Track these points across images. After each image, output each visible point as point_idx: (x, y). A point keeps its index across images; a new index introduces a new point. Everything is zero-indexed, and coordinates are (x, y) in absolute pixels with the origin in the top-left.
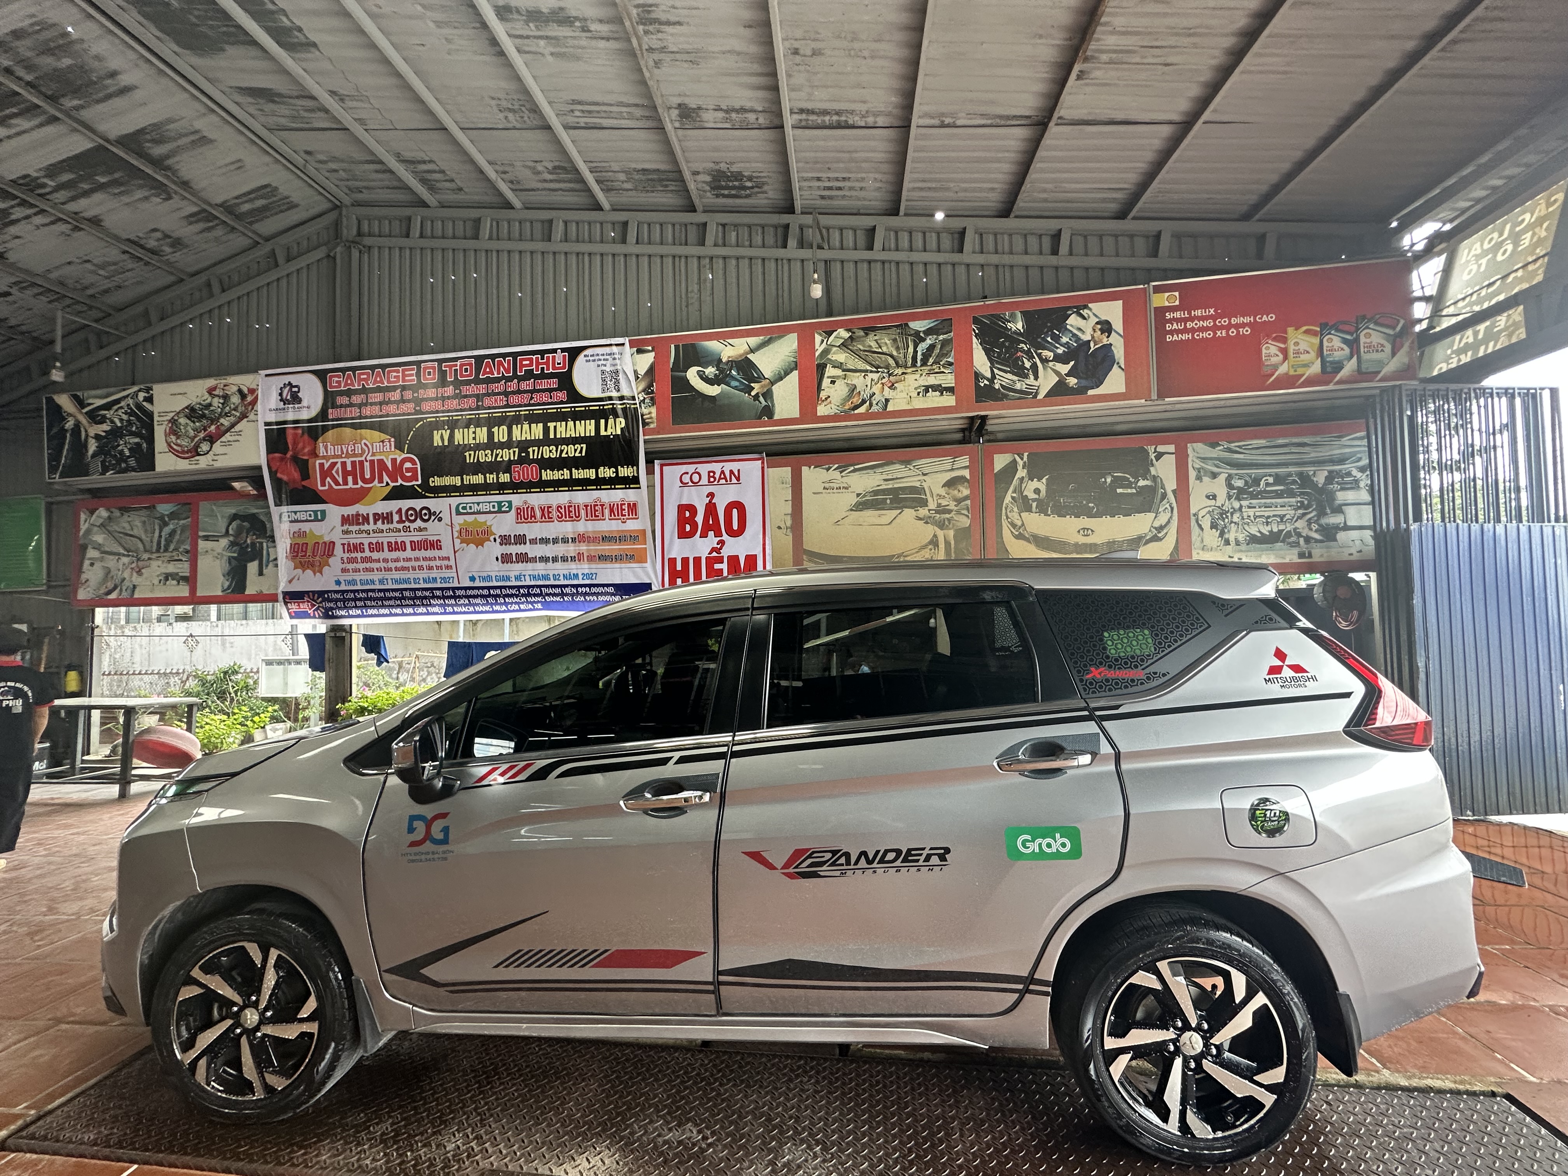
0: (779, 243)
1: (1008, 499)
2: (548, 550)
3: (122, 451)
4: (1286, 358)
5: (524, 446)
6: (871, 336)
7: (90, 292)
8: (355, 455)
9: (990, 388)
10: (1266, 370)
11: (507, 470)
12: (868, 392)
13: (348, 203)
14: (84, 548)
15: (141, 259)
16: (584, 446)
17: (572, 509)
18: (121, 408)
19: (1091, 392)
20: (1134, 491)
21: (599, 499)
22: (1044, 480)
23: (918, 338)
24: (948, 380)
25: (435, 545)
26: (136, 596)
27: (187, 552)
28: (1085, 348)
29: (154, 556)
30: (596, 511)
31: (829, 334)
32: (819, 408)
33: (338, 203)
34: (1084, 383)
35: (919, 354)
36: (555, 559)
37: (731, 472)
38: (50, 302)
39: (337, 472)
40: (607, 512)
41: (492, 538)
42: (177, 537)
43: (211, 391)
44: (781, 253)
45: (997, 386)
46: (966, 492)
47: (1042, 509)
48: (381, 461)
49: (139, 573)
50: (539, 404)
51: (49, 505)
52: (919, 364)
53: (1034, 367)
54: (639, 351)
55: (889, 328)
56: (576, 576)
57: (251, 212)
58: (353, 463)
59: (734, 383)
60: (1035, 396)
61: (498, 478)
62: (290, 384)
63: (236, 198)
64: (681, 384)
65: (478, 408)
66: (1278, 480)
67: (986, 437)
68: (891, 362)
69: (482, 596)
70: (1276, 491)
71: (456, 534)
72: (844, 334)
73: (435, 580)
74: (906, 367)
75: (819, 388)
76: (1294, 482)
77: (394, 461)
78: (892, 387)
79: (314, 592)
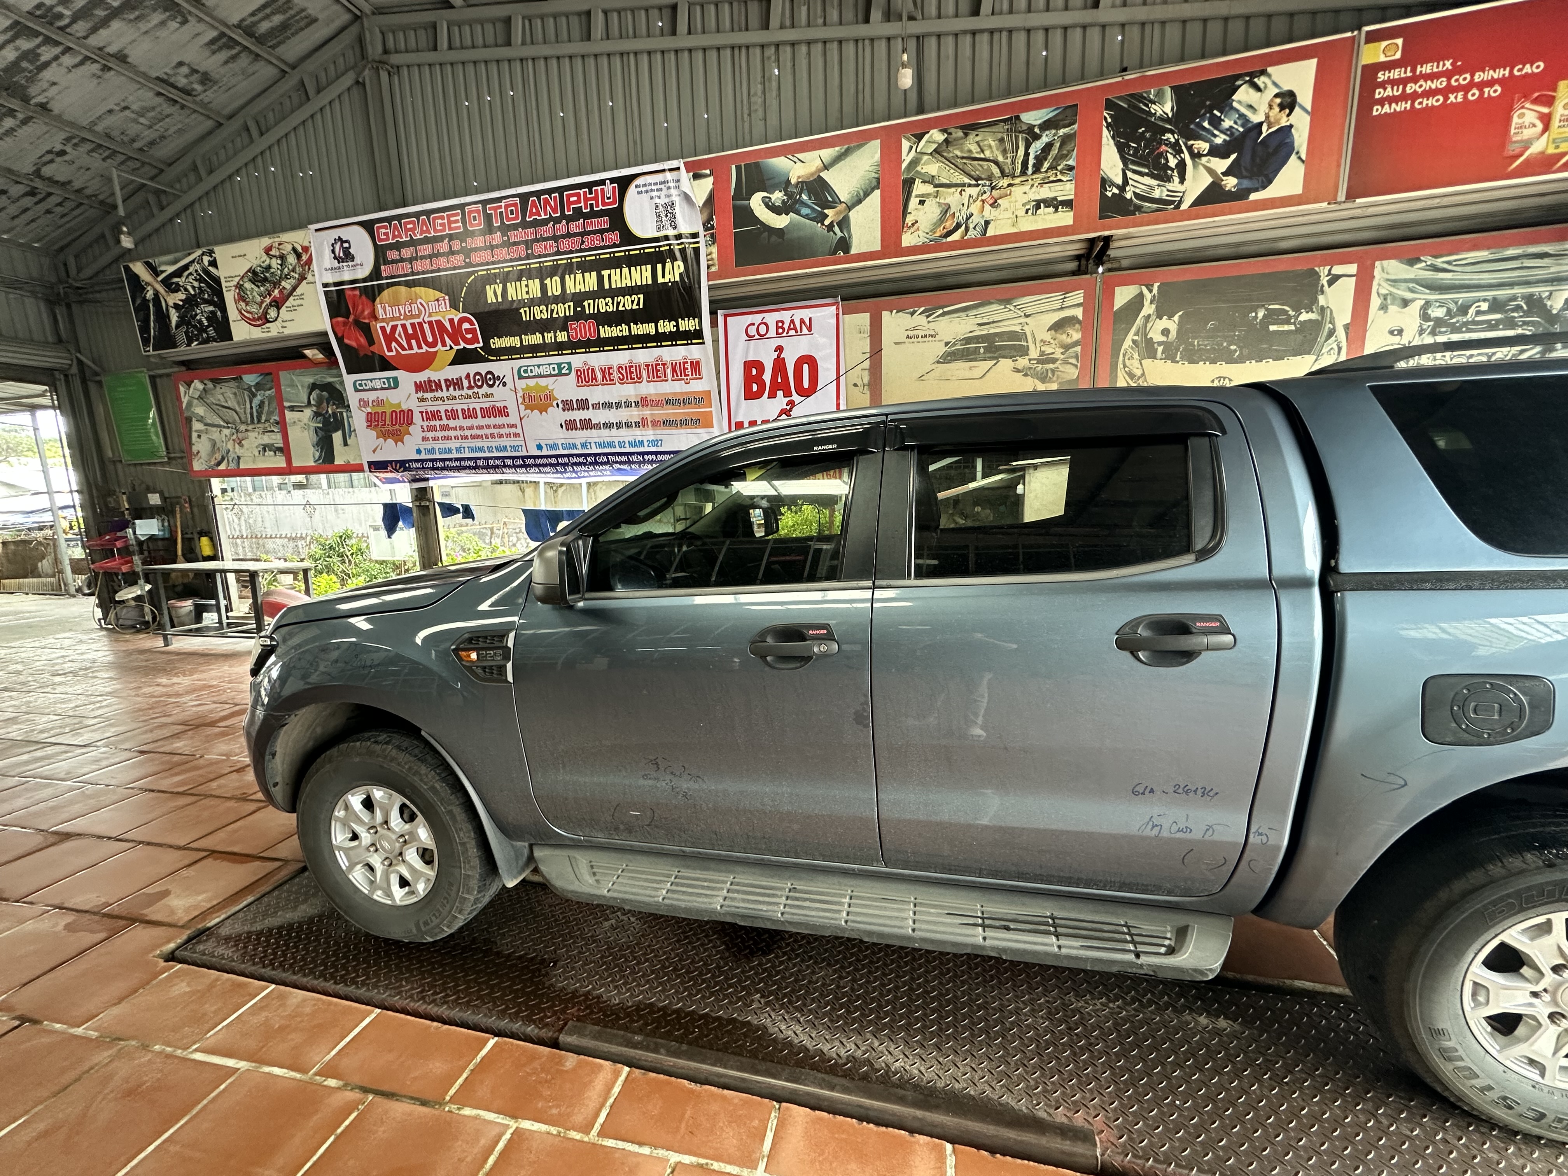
0: (860, 17)
1: (1128, 343)
2: (612, 416)
3: (200, 322)
4: (1546, 128)
5: (579, 299)
6: (972, 136)
7: (137, 145)
8: (412, 317)
9: (1119, 198)
10: (1512, 149)
11: (564, 328)
12: (965, 212)
13: (368, 12)
14: (189, 420)
15: (176, 102)
16: (641, 296)
17: (633, 370)
18: (191, 274)
19: (1253, 196)
20: (1292, 327)
21: (660, 358)
22: (1176, 318)
23: (1032, 135)
24: (1066, 190)
25: (502, 412)
26: (242, 467)
27: (277, 423)
28: (1253, 134)
29: (250, 427)
30: (658, 371)
31: (919, 137)
32: (904, 237)
33: (358, 13)
34: (1246, 183)
35: (1032, 157)
36: (619, 425)
37: (802, 321)
38: (104, 160)
39: (400, 335)
40: (669, 372)
41: (555, 404)
42: (266, 408)
43: (267, 251)
44: (863, 30)
45: (1128, 195)
46: (1076, 336)
47: (1170, 356)
48: (438, 322)
49: (240, 444)
50: (590, 249)
51: (153, 379)
52: (1030, 171)
53: (1181, 166)
54: (696, 177)
55: (994, 123)
56: (641, 443)
57: (272, 32)
58: (413, 325)
59: (805, 211)
60: (1178, 207)
61: (555, 337)
62: (340, 239)
63: (253, 14)
64: (744, 216)
65: (528, 257)
66: (1496, 306)
67: (1108, 265)
68: (996, 171)
69: (551, 465)
70: (1490, 321)
71: (520, 400)
72: (937, 136)
73: (505, 448)
74: (1014, 177)
75: (905, 212)
76: (1518, 308)
77: (451, 321)
78: (994, 205)
79: (396, 462)
